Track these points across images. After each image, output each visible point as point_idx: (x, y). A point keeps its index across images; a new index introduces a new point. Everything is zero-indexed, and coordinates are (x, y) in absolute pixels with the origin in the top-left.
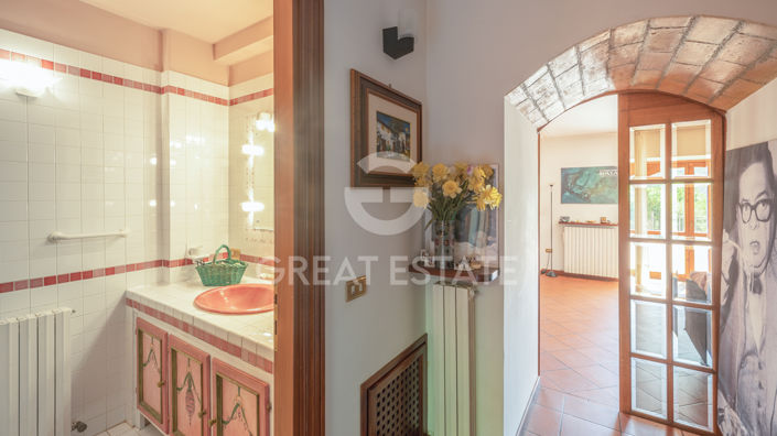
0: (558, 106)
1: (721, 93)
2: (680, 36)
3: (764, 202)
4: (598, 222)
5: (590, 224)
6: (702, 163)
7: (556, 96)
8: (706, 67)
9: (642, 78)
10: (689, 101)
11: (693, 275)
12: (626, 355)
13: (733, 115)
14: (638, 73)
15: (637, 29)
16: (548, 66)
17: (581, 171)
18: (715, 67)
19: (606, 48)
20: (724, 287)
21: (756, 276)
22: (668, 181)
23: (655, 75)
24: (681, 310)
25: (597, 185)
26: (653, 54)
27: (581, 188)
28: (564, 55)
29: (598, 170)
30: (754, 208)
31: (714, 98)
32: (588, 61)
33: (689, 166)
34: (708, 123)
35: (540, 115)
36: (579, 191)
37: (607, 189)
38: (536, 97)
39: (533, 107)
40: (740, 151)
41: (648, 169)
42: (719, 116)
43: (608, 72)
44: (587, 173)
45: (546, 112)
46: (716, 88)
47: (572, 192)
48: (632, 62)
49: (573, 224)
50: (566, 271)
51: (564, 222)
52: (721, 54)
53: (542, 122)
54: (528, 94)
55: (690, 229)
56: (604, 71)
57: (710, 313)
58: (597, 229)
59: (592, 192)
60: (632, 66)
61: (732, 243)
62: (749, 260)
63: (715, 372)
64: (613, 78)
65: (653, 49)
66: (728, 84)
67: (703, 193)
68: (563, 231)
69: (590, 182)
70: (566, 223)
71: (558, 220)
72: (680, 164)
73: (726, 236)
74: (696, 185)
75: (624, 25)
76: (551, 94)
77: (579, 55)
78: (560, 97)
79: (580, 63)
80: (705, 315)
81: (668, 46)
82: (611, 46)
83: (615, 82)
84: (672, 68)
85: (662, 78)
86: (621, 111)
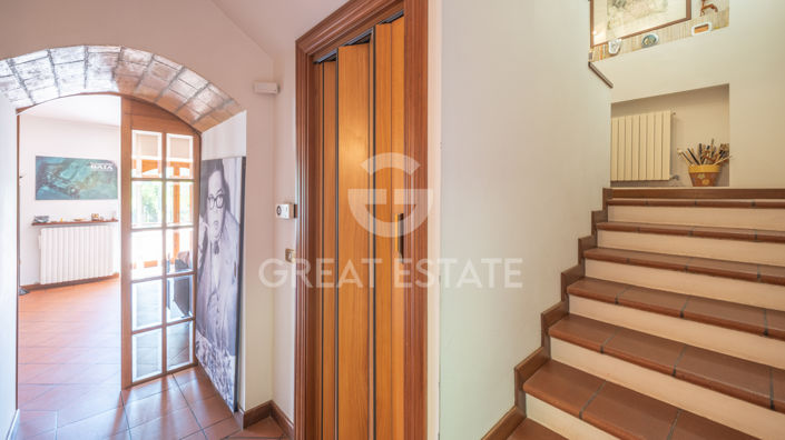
0: (52, 92)
1: (199, 119)
2: (175, 74)
3: (221, 196)
4: (89, 219)
5: (78, 223)
6: (187, 165)
7: (52, 81)
8: (190, 100)
9: (144, 91)
10: (179, 119)
11: (180, 255)
12: (127, 333)
13: (206, 135)
14: (140, 86)
15: (144, 56)
16: (49, 52)
17: (67, 163)
18: (195, 102)
19: (115, 58)
20: (200, 255)
21: (216, 242)
22: (164, 180)
23: (156, 93)
24: (171, 281)
25: (88, 179)
26: (155, 77)
27: (65, 181)
28: (70, 49)
29: (88, 163)
30: (215, 200)
31: (195, 122)
32: (95, 62)
33: (177, 166)
34: (190, 138)
35: (24, 94)
36: (63, 186)
37: (99, 183)
38: (24, 76)
39: (18, 84)
40: (209, 162)
41: (143, 166)
42: (197, 135)
43: (113, 77)
44: (74, 164)
45: (35, 94)
46: (197, 117)
47: (52, 186)
48: (136, 77)
49: (54, 224)
50: (43, 282)
51: (40, 223)
52: (199, 96)
53: (25, 102)
54: (14, 71)
55: (176, 219)
56: (109, 76)
57: (191, 277)
58: (87, 228)
59: (82, 186)
60: (136, 79)
61: (204, 224)
62: (213, 233)
63: (194, 319)
64: (118, 82)
65: (155, 74)
66: (203, 116)
67: (186, 190)
68: (40, 234)
69: (78, 175)
70: (45, 223)
71: (32, 221)
72: (172, 164)
73: (201, 220)
74: (181, 184)
75: (133, 48)
76: (47, 78)
77: (87, 54)
78: (56, 83)
79: (86, 61)
80: (188, 279)
81: (166, 77)
82: (120, 58)
83: (119, 86)
84: (167, 93)
85: (160, 96)
86: (124, 113)
